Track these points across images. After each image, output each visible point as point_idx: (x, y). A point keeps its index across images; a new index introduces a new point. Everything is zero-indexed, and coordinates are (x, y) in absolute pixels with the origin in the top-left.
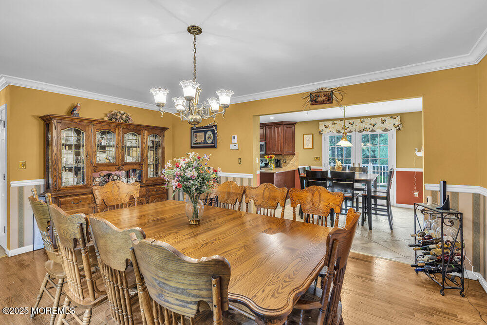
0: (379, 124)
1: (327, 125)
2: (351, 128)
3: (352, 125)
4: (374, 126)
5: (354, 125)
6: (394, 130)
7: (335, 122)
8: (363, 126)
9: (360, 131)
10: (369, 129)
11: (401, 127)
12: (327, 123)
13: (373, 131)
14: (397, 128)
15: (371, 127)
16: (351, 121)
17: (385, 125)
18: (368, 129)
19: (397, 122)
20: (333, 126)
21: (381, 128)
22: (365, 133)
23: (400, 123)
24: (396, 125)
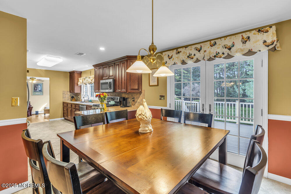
0: (239, 44)
1: (170, 56)
2: (199, 55)
3: (199, 51)
4: (230, 49)
5: (202, 51)
6: (265, 51)
7: (179, 50)
8: (214, 50)
9: (210, 59)
10: (223, 54)
11: (278, 45)
12: (170, 53)
13: (229, 56)
14: (271, 47)
15: (226, 51)
16: (198, 46)
17: (249, 45)
18: (221, 54)
19: (271, 36)
20: (177, 56)
21: (242, 50)
22: (217, 61)
23: (275, 38)
24: (269, 41)
